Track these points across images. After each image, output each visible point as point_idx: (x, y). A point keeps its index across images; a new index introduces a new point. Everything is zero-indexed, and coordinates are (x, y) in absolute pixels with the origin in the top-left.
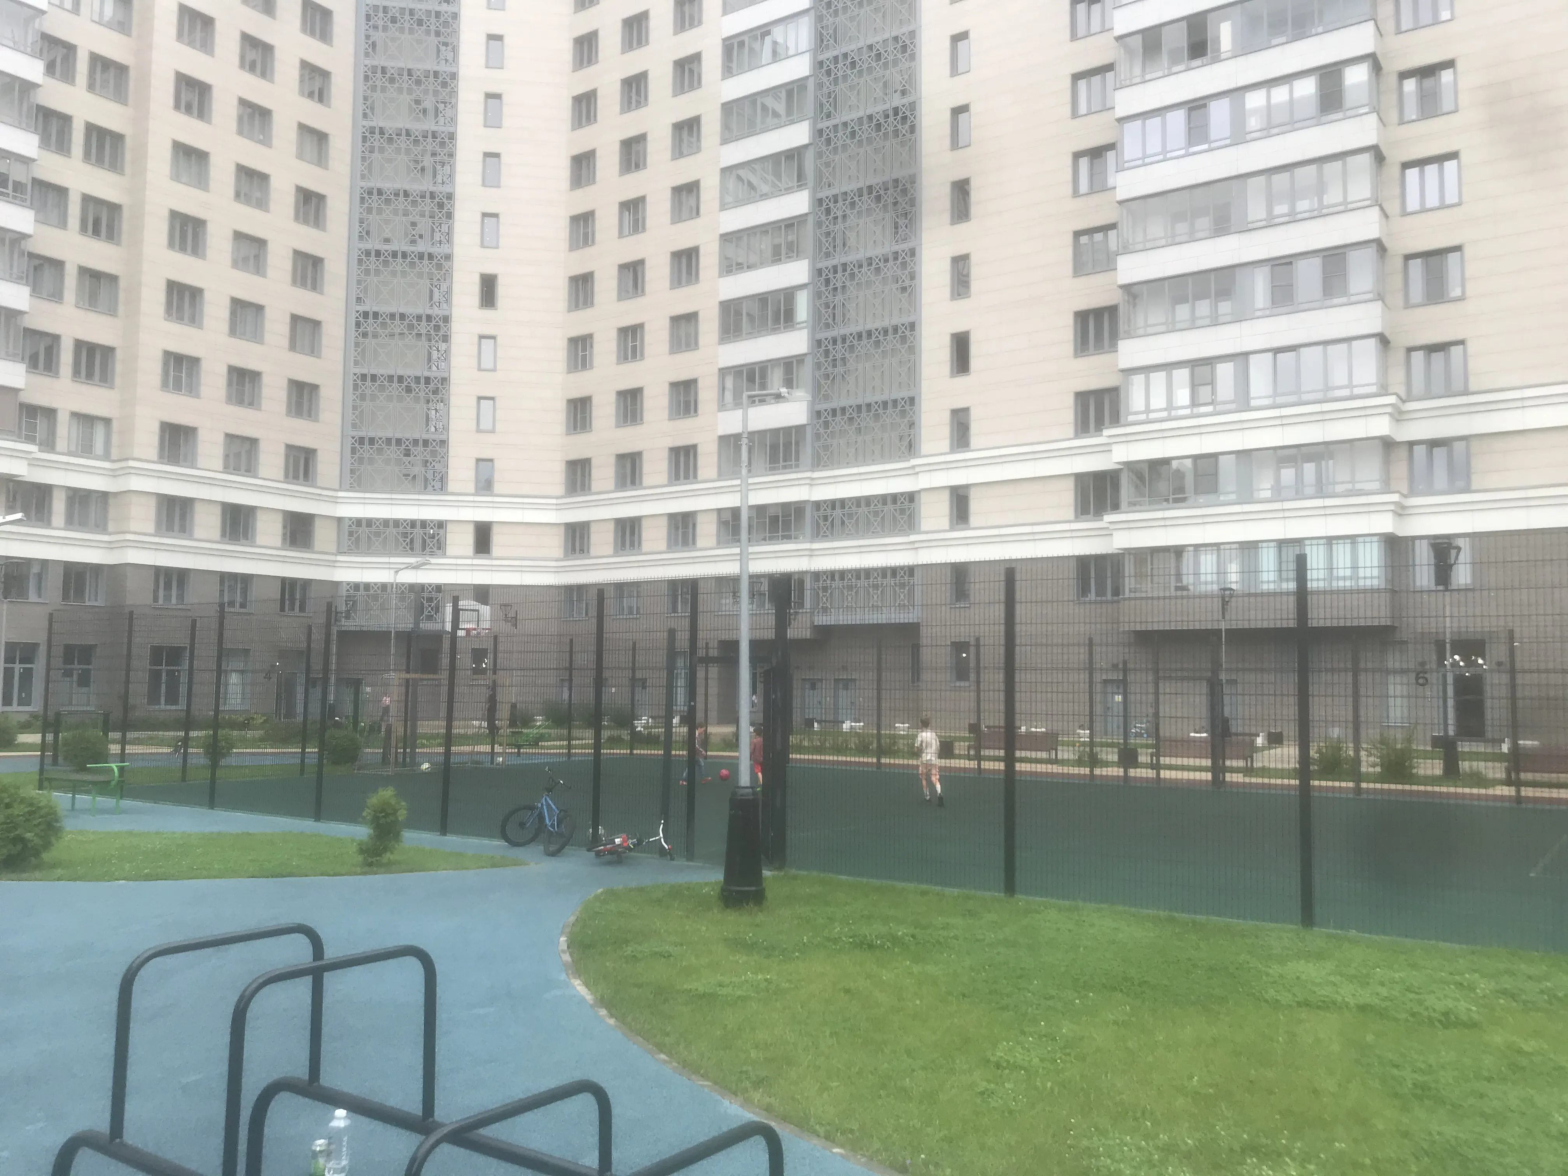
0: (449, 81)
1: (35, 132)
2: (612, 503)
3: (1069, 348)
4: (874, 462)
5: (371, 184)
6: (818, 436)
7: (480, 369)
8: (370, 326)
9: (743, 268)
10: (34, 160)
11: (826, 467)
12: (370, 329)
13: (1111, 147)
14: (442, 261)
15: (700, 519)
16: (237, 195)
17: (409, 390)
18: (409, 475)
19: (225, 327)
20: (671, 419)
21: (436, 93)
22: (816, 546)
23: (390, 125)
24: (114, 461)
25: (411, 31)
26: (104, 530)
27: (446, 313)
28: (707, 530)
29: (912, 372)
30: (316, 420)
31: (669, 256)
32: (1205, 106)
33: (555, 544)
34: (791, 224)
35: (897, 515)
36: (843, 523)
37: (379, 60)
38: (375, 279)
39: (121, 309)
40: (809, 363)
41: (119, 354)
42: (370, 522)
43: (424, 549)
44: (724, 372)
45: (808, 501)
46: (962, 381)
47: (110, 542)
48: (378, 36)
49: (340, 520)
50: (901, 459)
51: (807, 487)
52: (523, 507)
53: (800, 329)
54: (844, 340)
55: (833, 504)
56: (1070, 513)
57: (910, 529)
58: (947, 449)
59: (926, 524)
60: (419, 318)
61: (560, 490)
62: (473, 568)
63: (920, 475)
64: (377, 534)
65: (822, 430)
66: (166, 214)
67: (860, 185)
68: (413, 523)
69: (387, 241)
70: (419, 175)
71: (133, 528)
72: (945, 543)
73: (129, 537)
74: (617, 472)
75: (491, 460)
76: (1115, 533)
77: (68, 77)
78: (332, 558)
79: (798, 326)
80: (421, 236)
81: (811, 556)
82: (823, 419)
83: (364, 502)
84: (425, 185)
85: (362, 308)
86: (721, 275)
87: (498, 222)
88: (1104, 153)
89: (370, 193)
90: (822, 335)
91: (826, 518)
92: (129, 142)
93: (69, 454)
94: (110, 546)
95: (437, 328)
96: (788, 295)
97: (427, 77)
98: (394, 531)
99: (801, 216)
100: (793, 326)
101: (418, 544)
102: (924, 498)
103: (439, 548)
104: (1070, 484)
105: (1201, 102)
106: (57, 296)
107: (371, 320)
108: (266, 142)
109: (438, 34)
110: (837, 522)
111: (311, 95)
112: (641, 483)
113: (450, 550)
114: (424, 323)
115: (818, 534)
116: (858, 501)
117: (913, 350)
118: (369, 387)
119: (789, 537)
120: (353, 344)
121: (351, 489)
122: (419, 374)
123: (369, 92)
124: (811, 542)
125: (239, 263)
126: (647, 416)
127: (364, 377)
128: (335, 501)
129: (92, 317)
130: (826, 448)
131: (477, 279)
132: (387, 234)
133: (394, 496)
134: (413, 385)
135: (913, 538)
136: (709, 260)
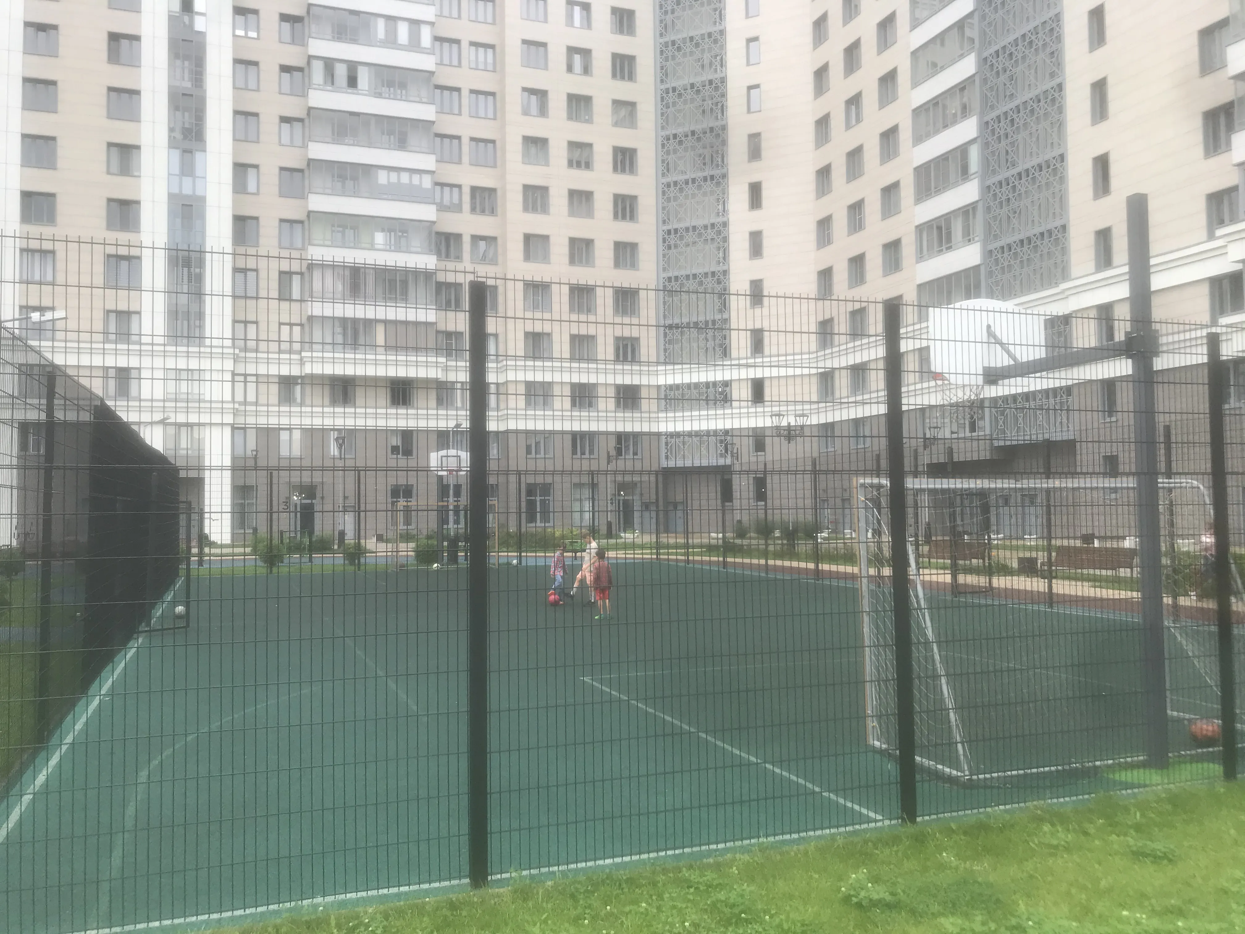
0: (720, 38)
2: (848, 352)
3: (1200, 150)
4: (1036, 290)
5: (669, 133)
6: (990, 274)
7: (751, 258)
8: (673, 239)
9: (929, 135)
12: (672, 243)
14: (721, 180)
16: (570, 164)
17: (701, 284)
18: (704, 349)
19: (566, 259)
20: (885, 275)
21: (710, 50)
23: (680, 83)
25: (689, 9)
27: (724, 220)
29: (1062, 200)
30: (638, 316)
31: (879, 137)
33: (812, 391)
34: (962, 87)
37: (670, 37)
38: (674, 204)
39: (499, 260)
40: (981, 208)
42: (678, 387)
43: (715, 403)
44: (920, 228)
46: (1104, 202)
48: (668, 18)
49: (658, 387)
50: (1056, 285)
53: (973, 179)
54: (1008, 183)
58: (1093, 270)
60: (706, 227)
61: (814, 345)
62: (751, 415)
63: (1070, 298)
64: (684, 396)
65: (993, 268)
66: (520, 188)
67: (1016, 36)
68: (708, 385)
69: (682, 172)
70: (701, 117)
73: (508, 412)
74: (851, 326)
75: (762, 330)
78: (654, 415)
79: (973, 177)
80: (704, 163)
82: (993, 257)
83: (674, 372)
84: (707, 123)
85: (666, 228)
86: (914, 145)
87: (760, 139)
89: (668, 138)
90: (990, 182)
92: (498, 144)
95: (719, 233)
96: (963, 150)
97: (703, 39)
98: (696, 391)
99: (971, 77)
100: (967, 178)
101: (711, 400)
102: (1075, 320)
103: (726, 401)
104: (1206, 288)
106: (459, 258)
107: (673, 236)
108: (589, 120)
109: (709, 3)
111: (622, 78)
112: (864, 334)
113: (735, 402)
114: (709, 231)
117: (1063, 179)
118: (673, 286)
120: (662, 256)
121: (665, 363)
122: (707, 270)
123: (664, 62)
125: (573, 212)
126: (869, 275)
127: (669, 279)
128: (654, 373)
130: (997, 283)
131: (747, 188)
132: (681, 167)
133: (693, 365)
134: (703, 280)
136: (906, 134)
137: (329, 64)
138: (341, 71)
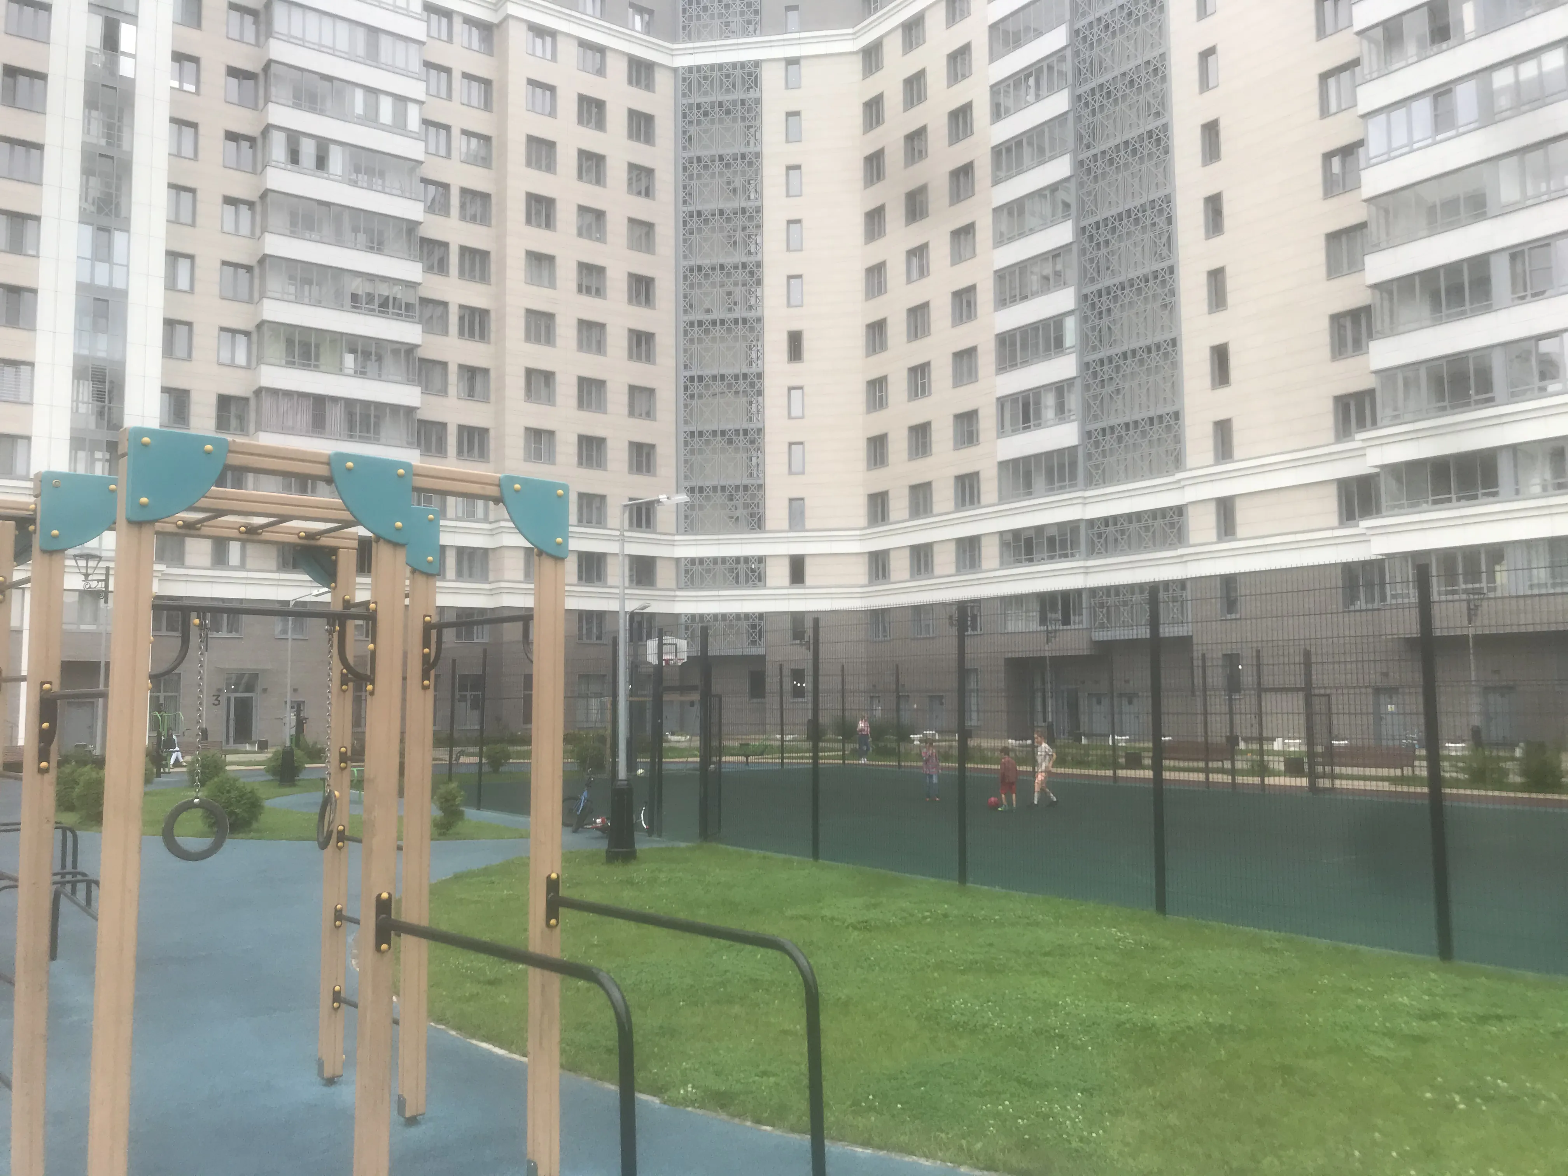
0: (755, 160)
1: (421, 260)
2: (905, 531)
3: (1326, 352)
4: (1143, 478)
5: (692, 263)
6: (1089, 456)
7: (790, 417)
8: (696, 388)
9: (1015, 301)
10: (419, 284)
11: (1097, 486)
12: (696, 391)
13: (1360, 143)
14: (755, 324)
15: (984, 542)
16: (580, 289)
17: (730, 442)
18: (732, 517)
19: (574, 402)
20: (956, 449)
21: (744, 173)
22: (1090, 563)
23: (706, 207)
24: (491, 523)
25: (721, 121)
26: (486, 580)
27: (759, 370)
28: (990, 552)
29: (1175, 387)
30: (655, 475)
31: (950, 296)
32: (1450, 91)
33: (860, 571)
34: (1056, 254)
35: (1166, 529)
36: (1116, 540)
37: (695, 152)
38: (699, 347)
39: (493, 397)
40: (1078, 385)
41: (492, 433)
42: (701, 560)
43: (747, 581)
44: (1001, 400)
45: (1082, 520)
46: (1223, 393)
47: (491, 590)
48: (693, 130)
49: (678, 560)
50: (1168, 473)
51: (1080, 506)
52: (831, 539)
53: (1069, 354)
54: (1110, 362)
55: (1106, 521)
56: (1334, 520)
57: (1180, 542)
58: (1212, 462)
59: (1194, 537)
60: (736, 377)
61: (863, 521)
62: (788, 597)
63: (1186, 488)
64: (708, 571)
65: (1093, 451)
66: (522, 312)
67: (1120, 210)
68: (737, 560)
69: (708, 311)
70: (731, 249)
71: (506, 577)
72: (1213, 556)
73: (503, 585)
74: (911, 502)
75: (802, 499)
76: (1372, 538)
77: (445, 211)
78: (672, 593)
79: (1068, 351)
80: (735, 304)
81: (1087, 573)
82: (1093, 439)
83: (697, 543)
84: (738, 257)
85: (688, 374)
86: (996, 310)
87: (802, 281)
88: (1355, 150)
89: (691, 270)
90: (1089, 358)
91: (1100, 536)
92: (493, 257)
93: (458, 519)
94: (491, 593)
95: (752, 385)
96: (1056, 323)
97: (735, 159)
98: (722, 567)
99: (1067, 245)
100: (1062, 352)
101: (742, 578)
102: (1191, 512)
103: (760, 580)
104: (1333, 490)
105: (1447, 87)
106: (443, 392)
107: (696, 383)
108: (602, 239)
109: (743, 119)
110: (1111, 539)
111: (639, 193)
112: (931, 511)
113: (770, 582)
114: (741, 381)
115: (1093, 551)
116: (1130, 517)
117: (1175, 365)
118: (696, 442)
119: (1066, 556)
120: (682, 406)
121: (686, 532)
122: (737, 427)
123: (687, 181)
124: (1084, 560)
125: (583, 346)
126: (935, 448)
127: (692, 434)
128: (672, 544)
129: (471, 405)
130: (1097, 467)
131: (785, 337)
132: (707, 305)
133: (721, 537)
134: (734, 437)
135: (1180, 551)
136: (985, 296)
137: (293, 138)
138: (308, 149)
